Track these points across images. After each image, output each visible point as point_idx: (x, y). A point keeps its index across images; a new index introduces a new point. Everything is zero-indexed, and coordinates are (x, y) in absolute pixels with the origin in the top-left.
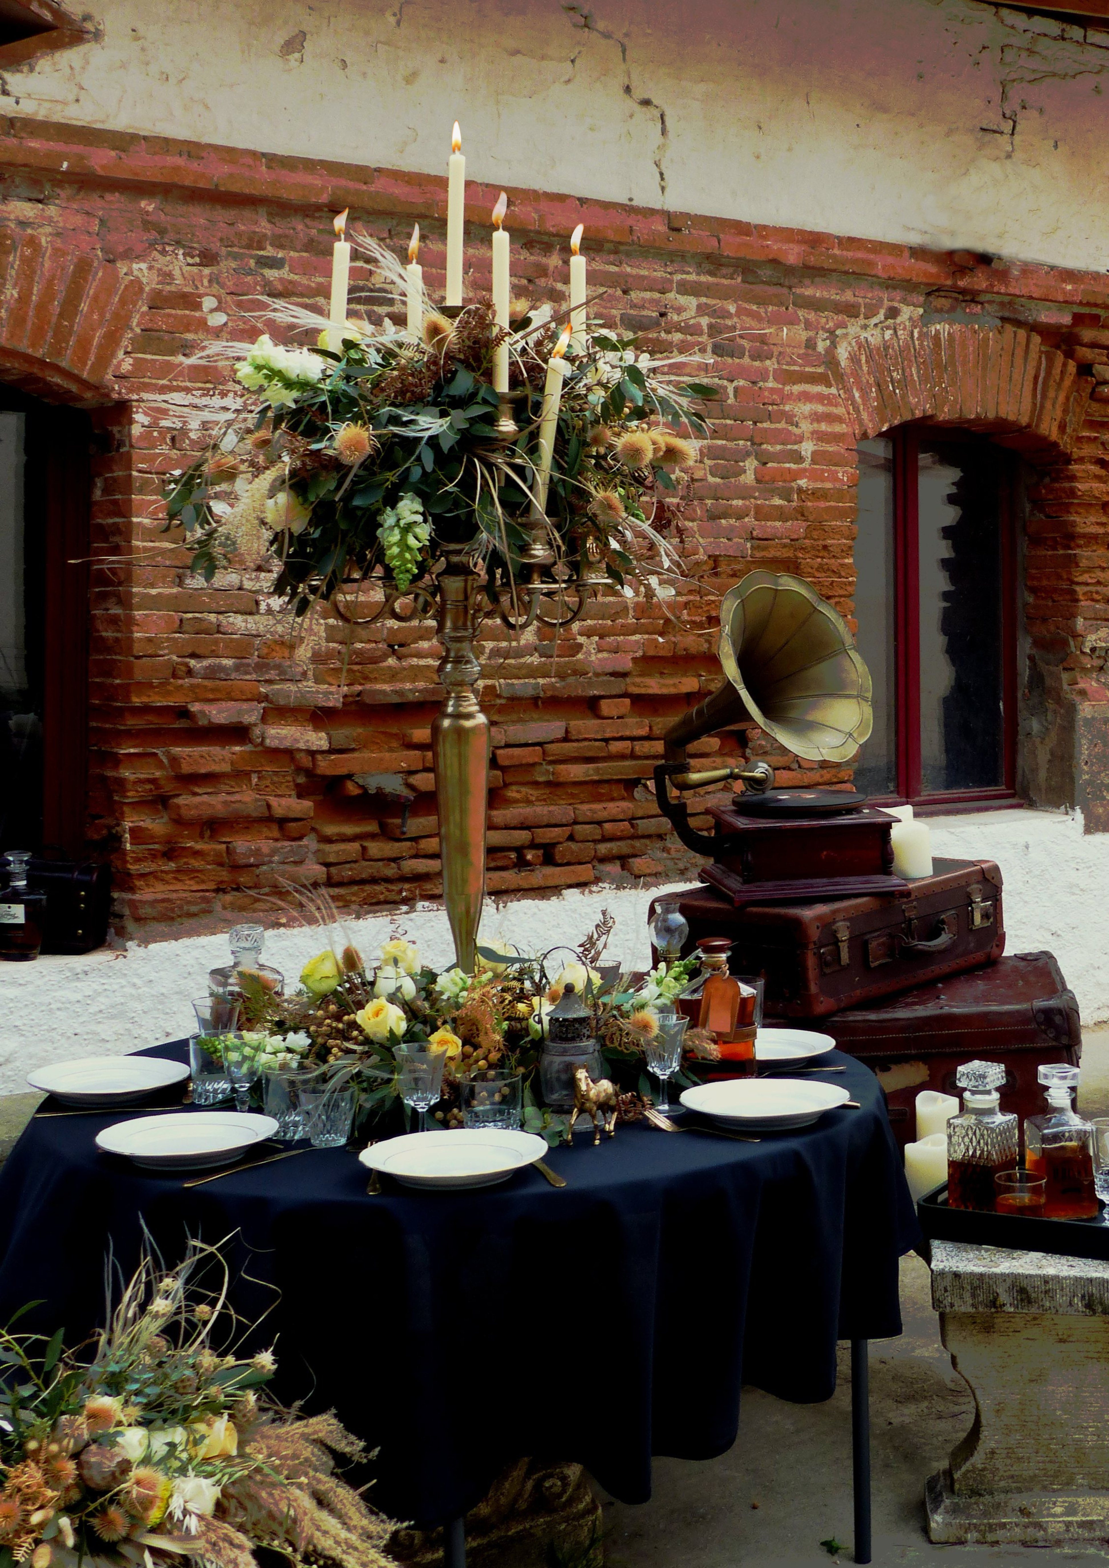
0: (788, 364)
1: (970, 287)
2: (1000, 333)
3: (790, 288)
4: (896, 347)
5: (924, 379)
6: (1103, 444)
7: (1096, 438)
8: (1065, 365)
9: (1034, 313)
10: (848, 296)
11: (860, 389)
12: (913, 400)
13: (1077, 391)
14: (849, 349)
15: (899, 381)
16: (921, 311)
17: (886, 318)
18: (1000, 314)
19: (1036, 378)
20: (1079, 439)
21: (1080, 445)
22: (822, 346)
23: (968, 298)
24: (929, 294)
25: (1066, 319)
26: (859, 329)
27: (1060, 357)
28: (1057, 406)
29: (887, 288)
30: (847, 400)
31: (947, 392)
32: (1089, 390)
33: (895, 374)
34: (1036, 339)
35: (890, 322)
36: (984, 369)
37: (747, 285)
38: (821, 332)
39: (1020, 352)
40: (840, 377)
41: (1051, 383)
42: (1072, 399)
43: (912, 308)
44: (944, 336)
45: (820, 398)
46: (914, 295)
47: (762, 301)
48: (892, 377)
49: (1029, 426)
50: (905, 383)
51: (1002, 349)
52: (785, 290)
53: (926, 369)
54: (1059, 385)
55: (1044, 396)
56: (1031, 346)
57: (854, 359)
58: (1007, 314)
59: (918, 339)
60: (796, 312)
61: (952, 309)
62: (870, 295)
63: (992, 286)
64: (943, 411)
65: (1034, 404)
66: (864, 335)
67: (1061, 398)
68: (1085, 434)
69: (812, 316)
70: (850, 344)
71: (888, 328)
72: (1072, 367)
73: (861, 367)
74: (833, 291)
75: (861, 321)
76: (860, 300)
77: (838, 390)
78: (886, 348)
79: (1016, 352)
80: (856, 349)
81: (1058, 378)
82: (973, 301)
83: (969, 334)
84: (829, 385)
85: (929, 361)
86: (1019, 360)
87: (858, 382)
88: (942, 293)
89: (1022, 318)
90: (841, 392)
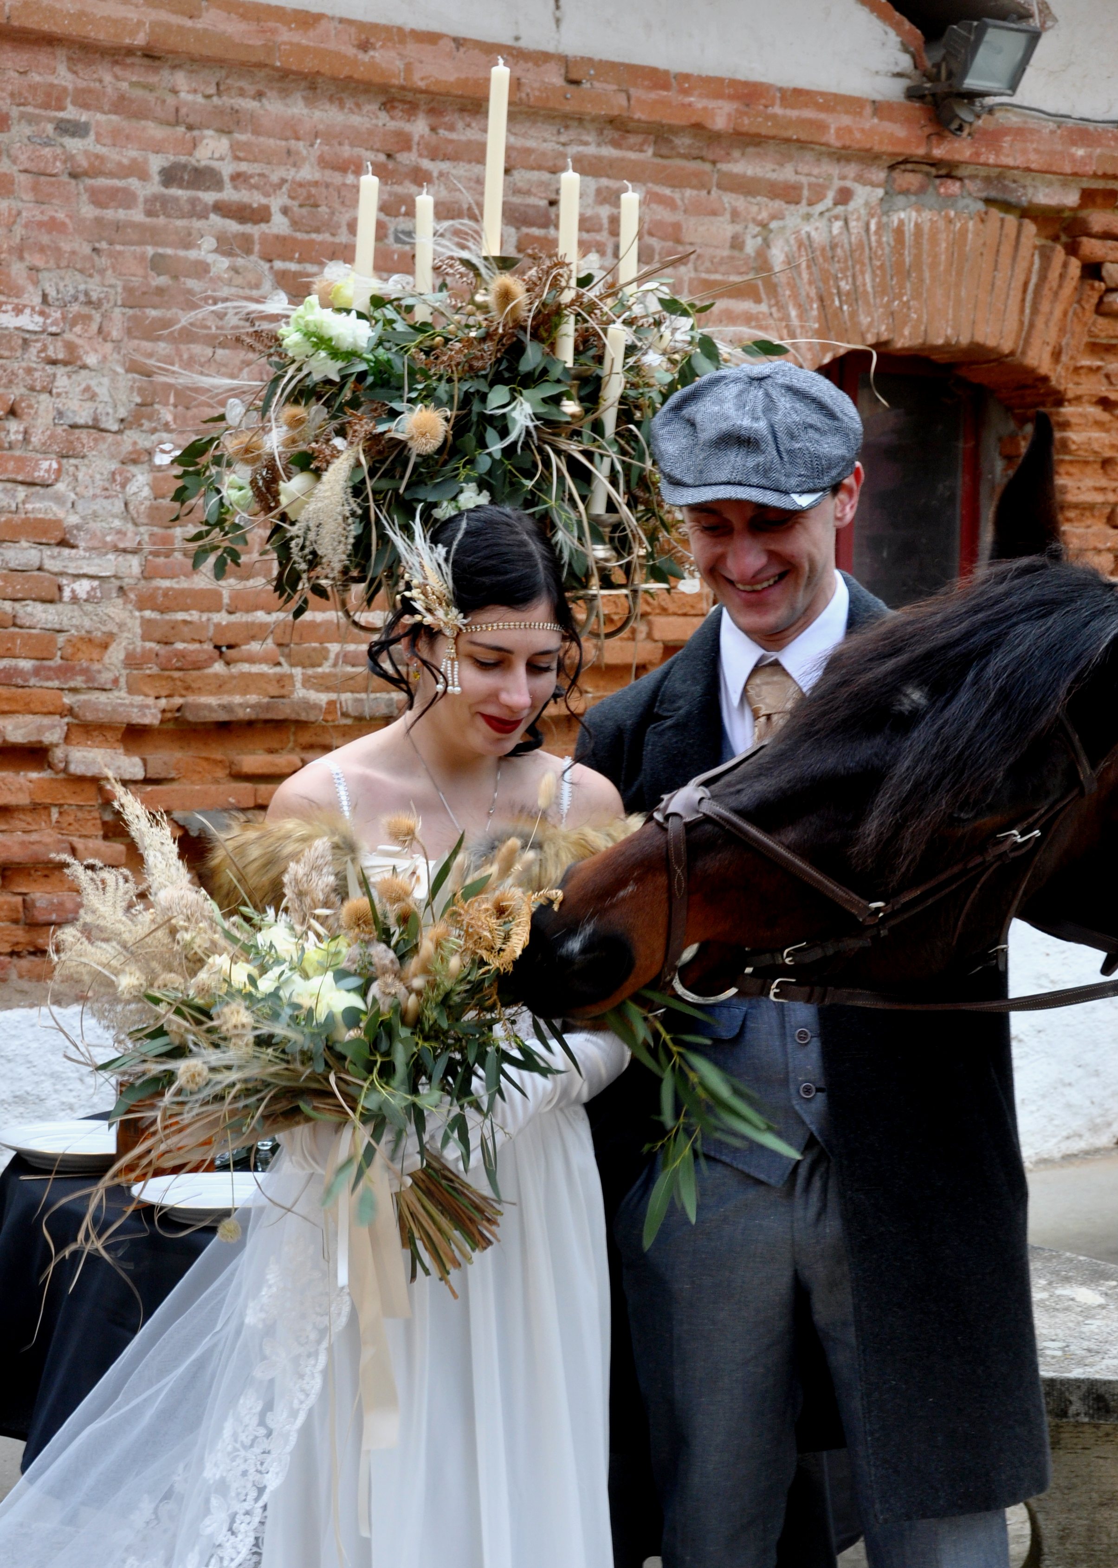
0: (708, 271)
1: (948, 157)
2: (982, 221)
3: (714, 163)
4: (847, 246)
5: (882, 289)
6: (1108, 376)
7: (1099, 368)
8: (1065, 265)
9: (1030, 191)
10: (787, 174)
11: (799, 306)
12: (865, 320)
13: (1079, 302)
14: (786, 249)
15: (848, 294)
16: (880, 192)
17: (836, 204)
18: (984, 195)
19: (1026, 284)
20: (1077, 370)
21: (1076, 379)
22: (751, 245)
23: (943, 172)
24: (892, 168)
25: (1072, 199)
26: (799, 220)
27: (1059, 254)
28: (1052, 324)
29: (839, 160)
30: (781, 320)
31: (909, 308)
32: (1095, 300)
33: (842, 284)
34: (1030, 228)
35: (840, 209)
36: (959, 273)
37: (658, 160)
38: (751, 226)
39: (1007, 249)
40: (772, 289)
41: (1046, 291)
42: (1070, 314)
43: (868, 188)
44: (909, 229)
45: (748, 319)
46: (874, 170)
47: (677, 181)
48: (838, 288)
49: (1012, 353)
50: (855, 296)
51: (984, 244)
52: (707, 167)
53: (884, 276)
54: (1056, 294)
55: (1035, 310)
56: (1023, 239)
57: (791, 263)
58: (993, 194)
59: (877, 232)
60: (720, 198)
61: (921, 190)
62: (816, 171)
63: (978, 154)
64: (902, 335)
65: (1021, 323)
66: (806, 228)
67: (1058, 313)
68: (1086, 362)
69: (739, 202)
70: (787, 241)
71: (837, 218)
72: (1075, 267)
73: (800, 274)
74: (769, 166)
75: (803, 208)
76: (804, 180)
77: (770, 307)
78: (833, 247)
79: (1002, 249)
80: (795, 248)
81: (1055, 284)
82: (949, 176)
83: (941, 224)
84: (758, 301)
85: (888, 264)
86: (1005, 260)
87: (795, 296)
88: (909, 166)
89: (1013, 199)
90: (774, 310)
